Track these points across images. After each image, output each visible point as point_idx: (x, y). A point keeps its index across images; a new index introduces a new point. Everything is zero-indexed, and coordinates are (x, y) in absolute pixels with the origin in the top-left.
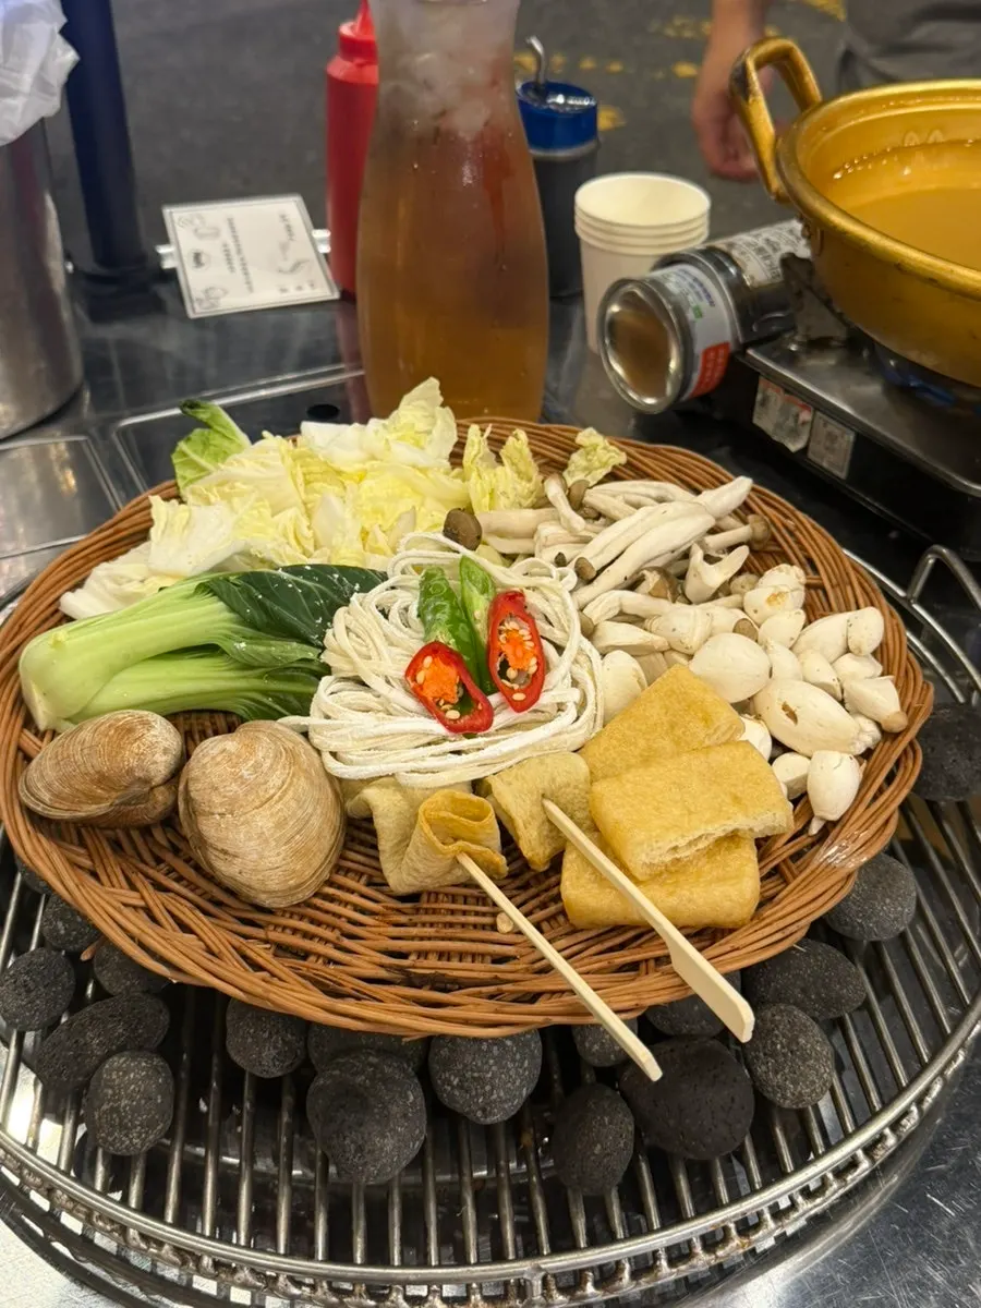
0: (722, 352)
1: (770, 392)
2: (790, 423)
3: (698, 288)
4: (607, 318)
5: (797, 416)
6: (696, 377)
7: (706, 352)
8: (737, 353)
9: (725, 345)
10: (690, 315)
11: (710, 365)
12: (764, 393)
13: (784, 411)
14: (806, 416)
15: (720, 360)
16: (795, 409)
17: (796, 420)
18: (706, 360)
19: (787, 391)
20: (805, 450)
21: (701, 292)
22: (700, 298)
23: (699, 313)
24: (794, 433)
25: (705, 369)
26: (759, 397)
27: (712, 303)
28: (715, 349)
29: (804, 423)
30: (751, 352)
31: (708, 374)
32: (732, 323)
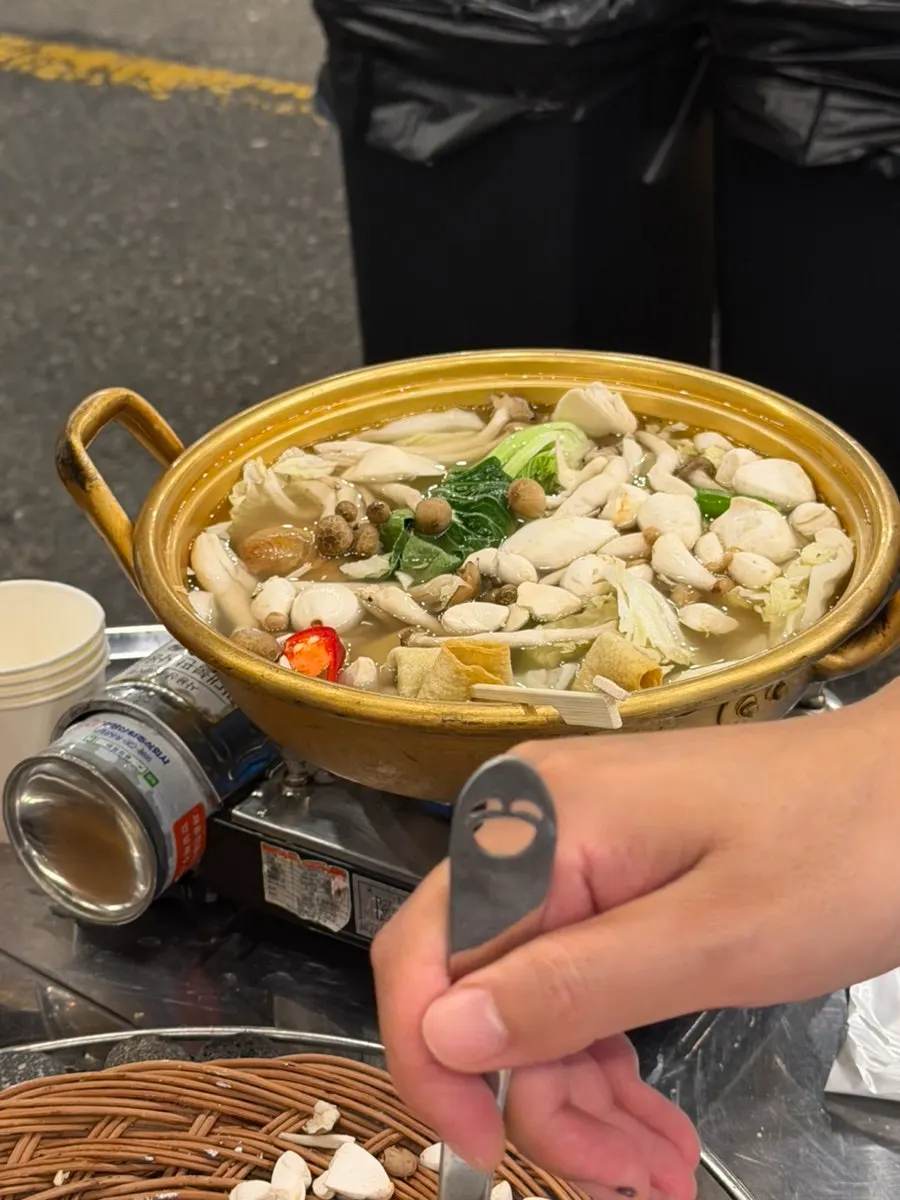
0: (196, 819)
1: (279, 859)
2: (320, 894)
3: (140, 746)
4: (18, 814)
5: (328, 883)
6: (172, 862)
7: (177, 826)
8: (216, 815)
9: (199, 808)
10: (143, 786)
11: (186, 840)
12: (271, 861)
13: (307, 881)
14: (340, 883)
15: (197, 830)
16: (322, 876)
17: (328, 890)
18: (179, 836)
19: (304, 856)
20: (351, 925)
21: (146, 749)
22: (148, 758)
23: (150, 777)
24: (330, 906)
25: (181, 848)
26: (266, 868)
27: (165, 761)
28: (187, 818)
29: (339, 892)
30: (236, 812)
31: (187, 850)
32: (199, 780)
